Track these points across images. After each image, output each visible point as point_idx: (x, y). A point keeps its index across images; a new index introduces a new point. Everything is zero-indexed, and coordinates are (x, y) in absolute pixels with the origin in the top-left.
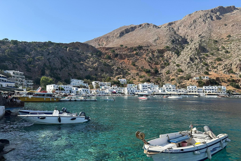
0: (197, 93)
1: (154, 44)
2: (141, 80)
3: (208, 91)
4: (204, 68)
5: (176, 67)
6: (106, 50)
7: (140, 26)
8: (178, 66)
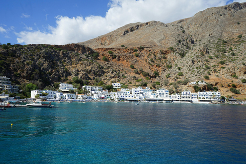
0: (190, 99)
1: (159, 44)
2: (137, 84)
3: (202, 97)
4: (206, 72)
5: (178, 70)
6: (105, 51)
7: (147, 24)
8: (179, 69)
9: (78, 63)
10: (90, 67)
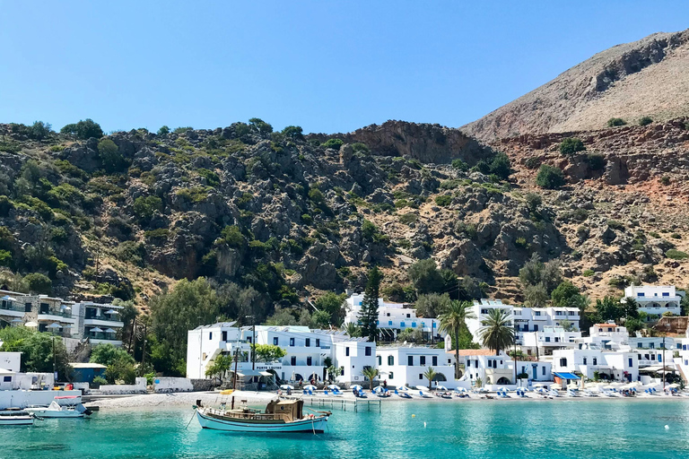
9: (423, 200)
10: (486, 213)
